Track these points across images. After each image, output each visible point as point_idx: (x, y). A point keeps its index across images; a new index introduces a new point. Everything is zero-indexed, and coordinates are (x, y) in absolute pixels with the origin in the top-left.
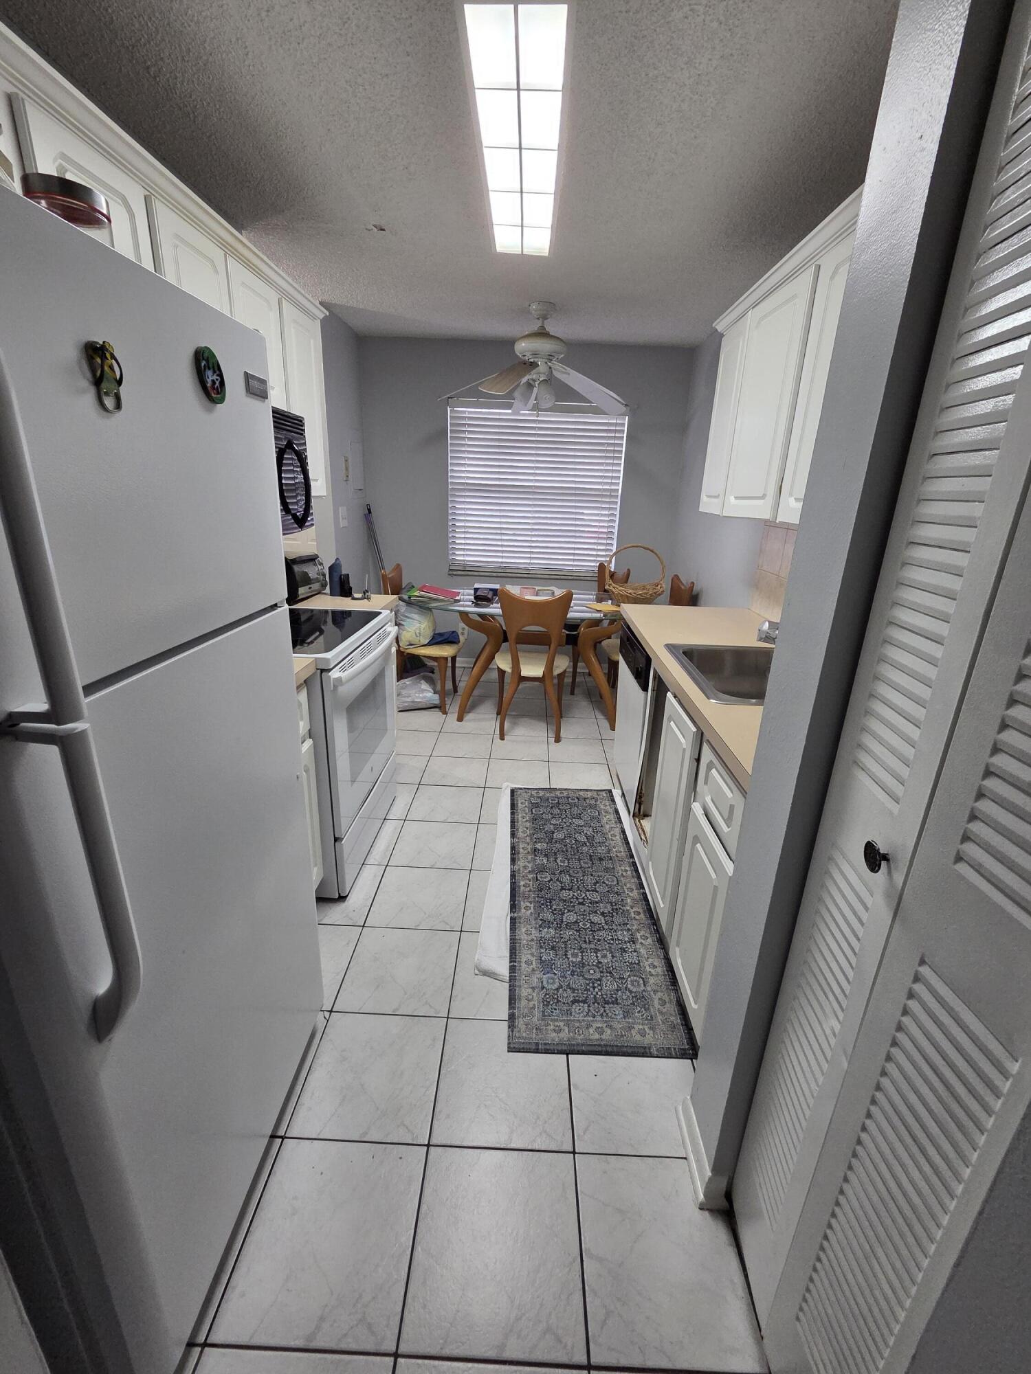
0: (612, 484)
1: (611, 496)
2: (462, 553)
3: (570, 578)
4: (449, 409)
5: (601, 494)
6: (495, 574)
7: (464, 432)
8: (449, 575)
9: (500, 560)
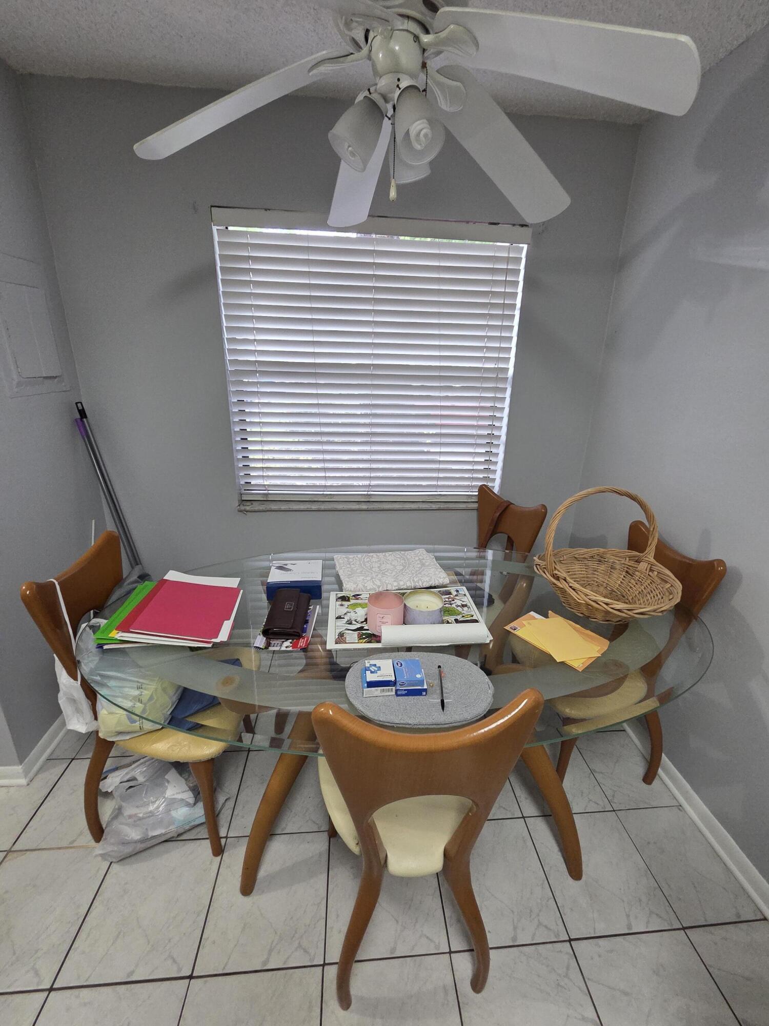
0: (498, 359)
1: (497, 379)
2: (260, 473)
3: (434, 506)
4: (215, 228)
5: (480, 376)
6: (314, 507)
7: (247, 271)
8: (241, 511)
9: (323, 483)
